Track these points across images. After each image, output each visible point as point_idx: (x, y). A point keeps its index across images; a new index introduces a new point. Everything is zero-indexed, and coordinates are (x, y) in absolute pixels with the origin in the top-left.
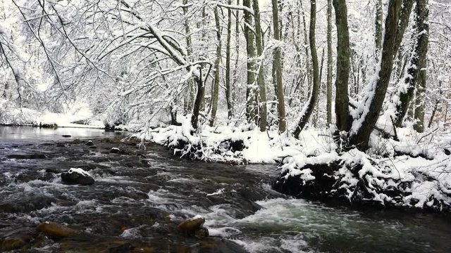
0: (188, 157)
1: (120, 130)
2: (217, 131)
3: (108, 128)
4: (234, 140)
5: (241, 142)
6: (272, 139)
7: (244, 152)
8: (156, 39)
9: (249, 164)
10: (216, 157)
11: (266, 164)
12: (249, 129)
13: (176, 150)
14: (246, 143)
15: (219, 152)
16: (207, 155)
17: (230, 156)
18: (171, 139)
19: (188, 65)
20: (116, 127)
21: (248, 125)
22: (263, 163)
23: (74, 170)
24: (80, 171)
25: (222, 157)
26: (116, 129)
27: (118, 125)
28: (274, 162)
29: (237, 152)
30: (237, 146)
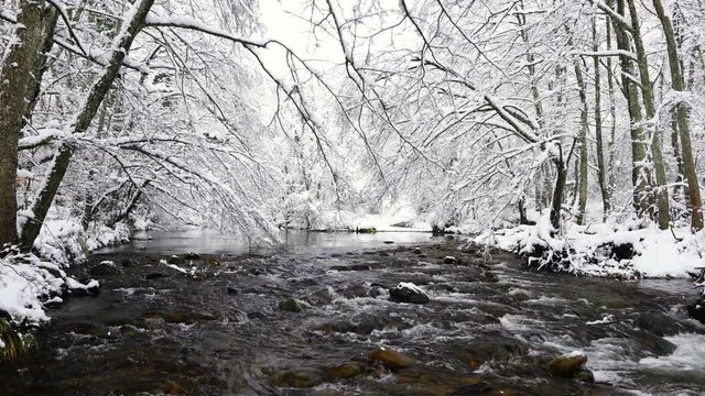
0: (549, 268)
1: (451, 232)
2: (589, 231)
3: (436, 231)
4: (618, 243)
5: (630, 245)
6: (681, 240)
7: (635, 260)
8: (495, 112)
9: (645, 278)
10: (591, 269)
11: (673, 278)
12: (641, 227)
13: (531, 259)
14: (637, 247)
15: (595, 262)
16: (576, 265)
17: (614, 267)
18: (522, 243)
19: (541, 141)
20: (446, 229)
21: (639, 221)
22: (669, 278)
23: (404, 284)
24: (411, 286)
25: (601, 269)
26: (447, 233)
27: (447, 226)
28: (688, 276)
29: (624, 262)
30: (624, 252)
